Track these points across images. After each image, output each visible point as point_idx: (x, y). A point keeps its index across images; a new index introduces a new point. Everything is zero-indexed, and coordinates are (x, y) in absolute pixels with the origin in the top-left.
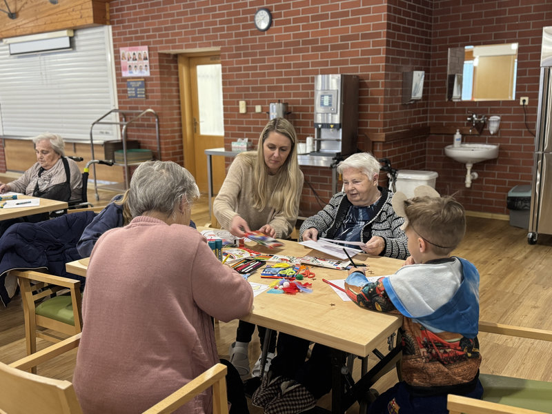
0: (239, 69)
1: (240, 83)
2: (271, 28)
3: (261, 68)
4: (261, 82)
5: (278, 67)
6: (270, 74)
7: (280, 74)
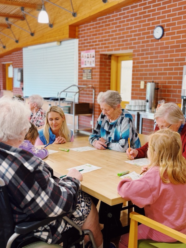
0: (143, 62)
1: (142, 70)
2: (163, 37)
3: (156, 61)
4: (155, 70)
5: (166, 61)
6: (160, 65)
7: (166, 65)
